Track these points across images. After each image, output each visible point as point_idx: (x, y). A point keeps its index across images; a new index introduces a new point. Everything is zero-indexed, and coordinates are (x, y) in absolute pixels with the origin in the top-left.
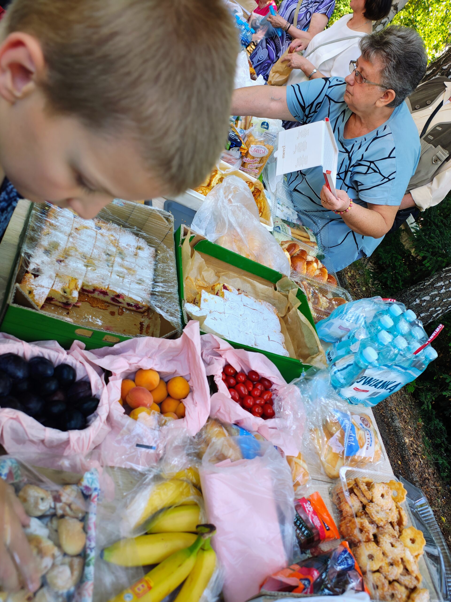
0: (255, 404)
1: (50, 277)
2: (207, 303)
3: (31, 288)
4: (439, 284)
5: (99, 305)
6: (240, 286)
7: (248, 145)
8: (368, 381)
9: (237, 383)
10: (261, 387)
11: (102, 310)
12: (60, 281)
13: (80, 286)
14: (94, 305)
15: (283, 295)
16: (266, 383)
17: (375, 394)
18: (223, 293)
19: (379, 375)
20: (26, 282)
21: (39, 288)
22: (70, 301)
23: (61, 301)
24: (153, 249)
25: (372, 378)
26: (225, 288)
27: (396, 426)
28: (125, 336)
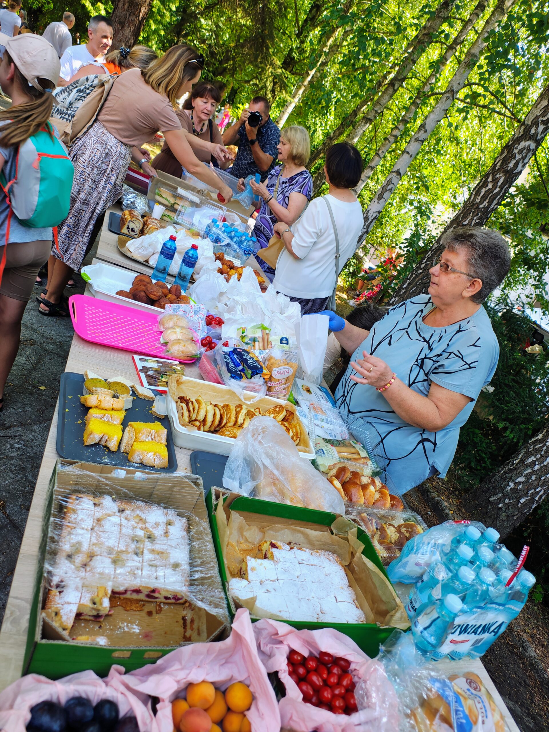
0: (334, 696)
1: (77, 589)
2: (255, 572)
3: (57, 608)
4: (530, 460)
5: (133, 607)
6: (290, 538)
7: (270, 369)
8: (464, 629)
9: (308, 671)
10: (337, 670)
11: (137, 613)
12: (88, 592)
13: (109, 592)
14: (128, 608)
15: (342, 538)
16: (342, 663)
17: (477, 641)
18: (272, 554)
19: (474, 619)
20: (51, 602)
21: (65, 606)
22: (102, 613)
23: (91, 614)
24: (184, 520)
25: (468, 625)
26: (273, 546)
27: (532, 657)
28: (168, 649)
